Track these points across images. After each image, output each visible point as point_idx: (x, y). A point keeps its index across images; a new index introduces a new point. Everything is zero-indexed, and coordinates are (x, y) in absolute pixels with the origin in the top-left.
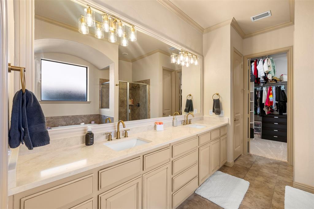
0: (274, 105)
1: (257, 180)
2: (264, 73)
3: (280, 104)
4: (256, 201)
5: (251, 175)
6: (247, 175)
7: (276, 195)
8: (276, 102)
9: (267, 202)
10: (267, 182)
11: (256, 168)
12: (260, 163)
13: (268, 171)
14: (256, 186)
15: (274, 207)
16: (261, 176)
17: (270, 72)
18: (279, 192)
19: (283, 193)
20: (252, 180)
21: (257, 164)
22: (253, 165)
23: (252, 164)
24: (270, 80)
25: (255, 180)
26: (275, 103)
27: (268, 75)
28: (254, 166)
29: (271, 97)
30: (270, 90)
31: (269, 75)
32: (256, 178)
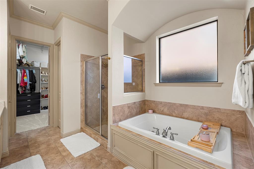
0: (28, 85)
1: (42, 149)
2: (19, 57)
3: (33, 84)
4: (55, 162)
5: (34, 149)
6: (32, 151)
7: (61, 149)
8: (30, 82)
9: (60, 157)
10: (49, 145)
11: (32, 141)
12: (33, 135)
13: (43, 138)
14: (45, 153)
15: (66, 156)
16: (42, 144)
17: (25, 57)
18: (60, 146)
19: (62, 145)
20: (38, 152)
21: (31, 138)
22: (28, 141)
23: (26, 140)
24: (24, 63)
25: (41, 150)
26: (29, 84)
27: (22, 59)
28: (30, 141)
29: (25, 78)
30: (25, 72)
31: (24, 59)
32: (40, 148)
